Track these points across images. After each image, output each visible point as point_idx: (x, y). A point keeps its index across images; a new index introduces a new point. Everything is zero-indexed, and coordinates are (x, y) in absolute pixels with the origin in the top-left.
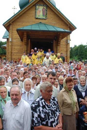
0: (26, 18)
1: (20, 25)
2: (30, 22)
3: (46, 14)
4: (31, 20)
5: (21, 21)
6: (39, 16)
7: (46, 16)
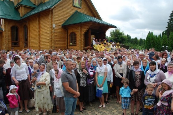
0: (66, 4)
1: (60, 10)
2: (69, 9)
3: (81, 4)
4: (70, 7)
5: (62, 6)
6: (76, 4)
7: (81, 6)
